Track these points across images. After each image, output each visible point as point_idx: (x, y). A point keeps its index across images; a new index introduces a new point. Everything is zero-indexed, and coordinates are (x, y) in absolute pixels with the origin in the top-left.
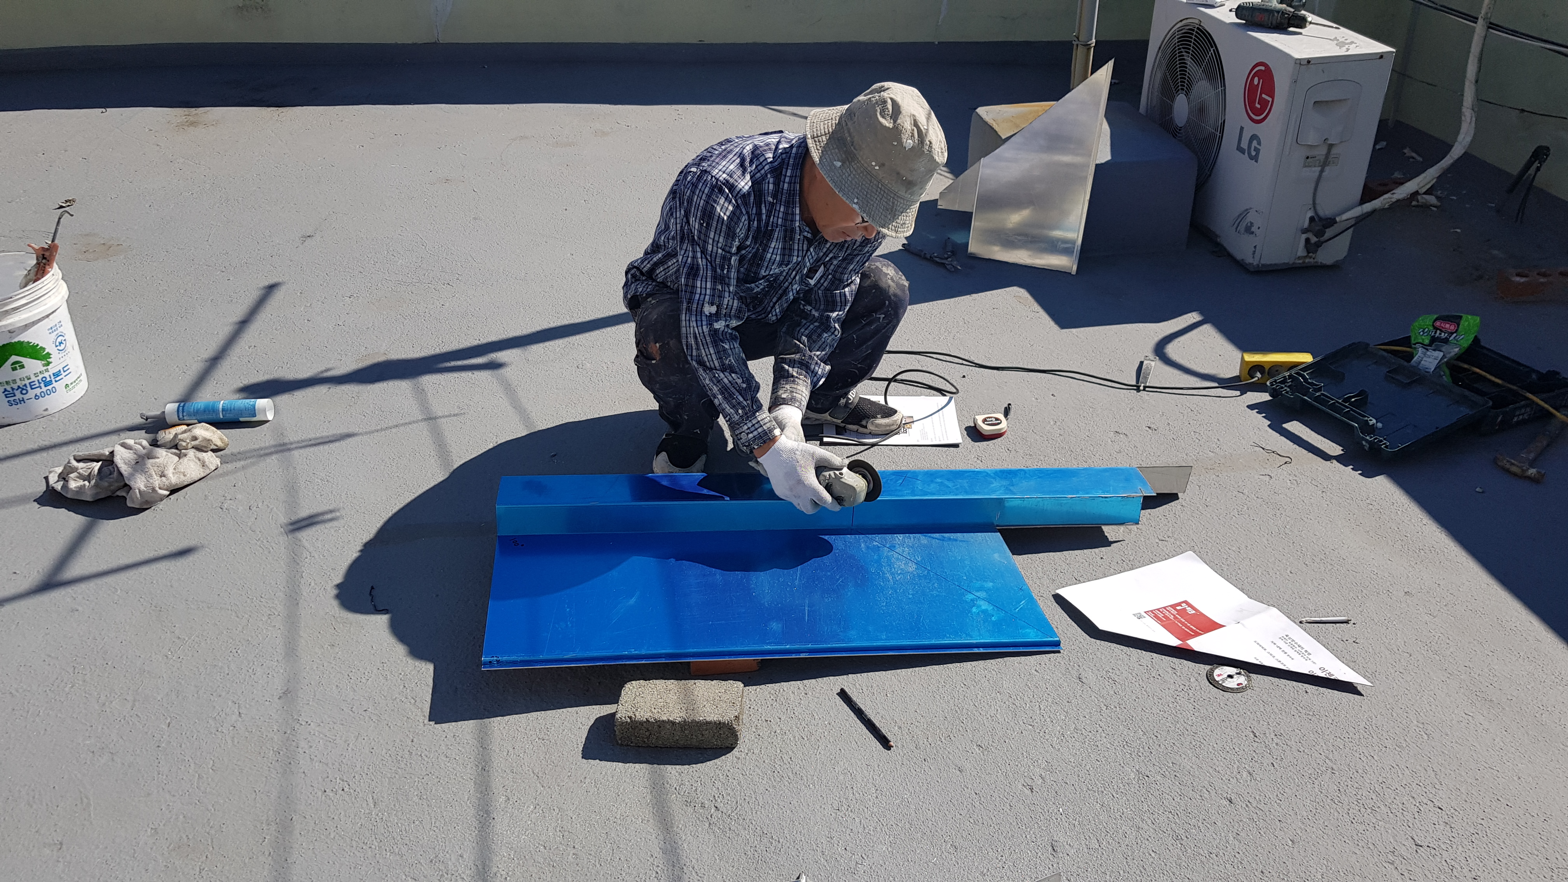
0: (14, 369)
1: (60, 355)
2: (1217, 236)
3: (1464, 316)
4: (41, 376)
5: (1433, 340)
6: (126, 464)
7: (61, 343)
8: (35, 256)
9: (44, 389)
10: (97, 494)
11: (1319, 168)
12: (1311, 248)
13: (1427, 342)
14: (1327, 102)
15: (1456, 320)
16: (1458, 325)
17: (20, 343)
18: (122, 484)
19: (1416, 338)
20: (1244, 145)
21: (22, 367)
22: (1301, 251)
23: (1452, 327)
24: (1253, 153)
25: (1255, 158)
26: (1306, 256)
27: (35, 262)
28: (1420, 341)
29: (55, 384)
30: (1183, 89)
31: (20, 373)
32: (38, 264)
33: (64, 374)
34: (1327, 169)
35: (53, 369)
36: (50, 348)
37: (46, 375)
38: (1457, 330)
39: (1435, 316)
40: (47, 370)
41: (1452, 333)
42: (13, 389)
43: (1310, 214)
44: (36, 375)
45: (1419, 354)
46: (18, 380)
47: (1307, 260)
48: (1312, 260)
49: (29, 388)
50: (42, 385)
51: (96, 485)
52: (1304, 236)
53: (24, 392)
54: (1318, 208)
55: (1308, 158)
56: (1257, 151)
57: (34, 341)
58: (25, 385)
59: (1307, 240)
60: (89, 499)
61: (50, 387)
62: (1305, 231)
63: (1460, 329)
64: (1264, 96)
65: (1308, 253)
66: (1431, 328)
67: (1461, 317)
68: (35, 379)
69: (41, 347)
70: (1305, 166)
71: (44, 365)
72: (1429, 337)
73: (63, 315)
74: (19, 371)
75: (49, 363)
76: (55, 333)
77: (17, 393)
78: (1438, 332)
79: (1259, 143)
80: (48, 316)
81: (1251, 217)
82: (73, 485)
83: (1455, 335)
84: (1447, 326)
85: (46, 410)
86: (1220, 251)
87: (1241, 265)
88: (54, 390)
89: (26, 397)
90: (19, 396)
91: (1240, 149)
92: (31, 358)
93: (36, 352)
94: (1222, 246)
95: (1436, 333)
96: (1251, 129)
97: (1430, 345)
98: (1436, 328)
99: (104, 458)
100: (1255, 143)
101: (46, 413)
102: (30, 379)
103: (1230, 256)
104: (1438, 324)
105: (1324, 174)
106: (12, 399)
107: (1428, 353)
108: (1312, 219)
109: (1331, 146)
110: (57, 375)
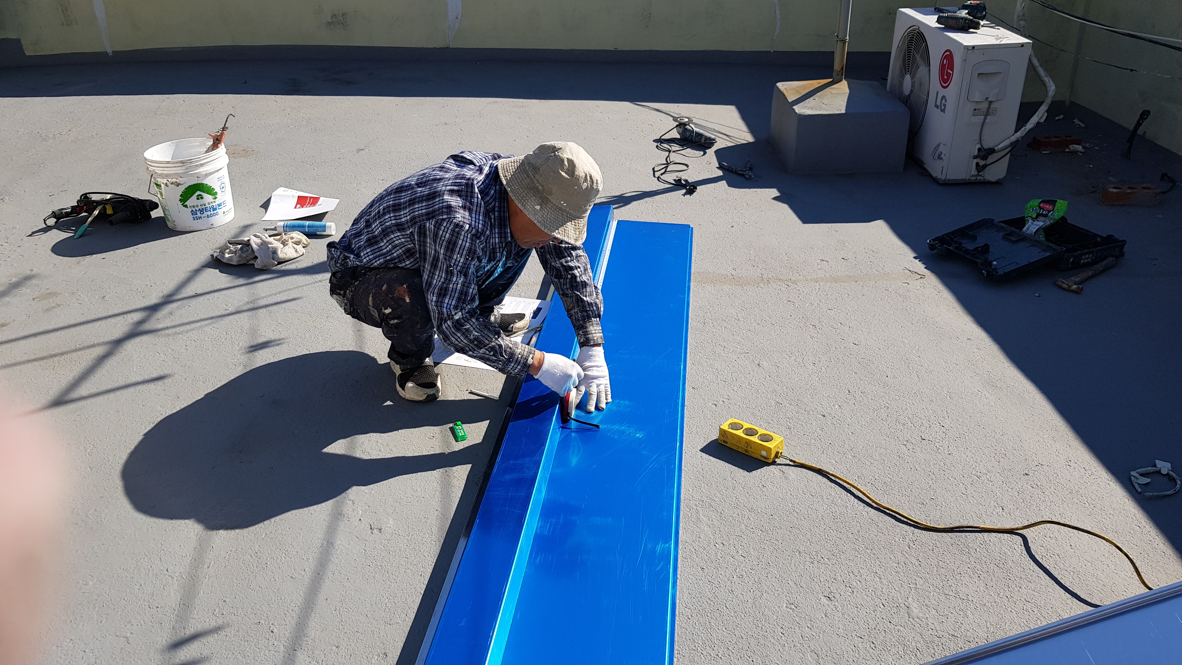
0: (198, 199)
1: (222, 195)
2: (923, 163)
3: (1059, 201)
4: (211, 205)
5: (1038, 215)
6: (256, 244)
7: (223, 188)
8: (212, 140)
9: (212, 212)
10: (240, 261)
11: (983, 117)
12: (980, 168)
13: (1034, 216)
14: (987, 74)
15: (1053, 203)
16: (1054, 206)
17: (202, 184)
18: (253, 257)
19: (1028, 213)
20: (938, 103)
21: (202, 198)
22: (974, 172)
23: (1051, 207)
24: (943, 108)
25: (943, 111)
26: (978, 174)
27: (212, 143)
28: (1030, 215)
29: (218, 210)
30: (908, 71)
31: (201, 201)
32: (214, 143)
33: (223, 205)
34: (988, 117)
35: (218, 202)
36: (217, 189)
37: (214, 204)
38: (1053, 209)
39: (1040, 200)
40: (215, 202)
41: (1050, 211)
42: (196, 210)
43: (978, 146)
44: (209, 204)
45: (1029, 223)
46: (199, 206)
47: (979, 178)
48: (981, 178)
49: (204, 211)
50: (212, 210)
51: (240, 256)
52: (975, 161)
53: (202, 213)
54: (983, 142)
55: (975, 110)
56: (945, 105)
57: (209, 184)
58: (203, 209)
59: (977, 164)
60: (235, 264)
61: (215, 212)
62: (975, 157)
63: (1055, 209)
64: (949, 71)
65: (979, 172)
66: (1038, 208)
67: (1056, 201)
68: (208, 206)
69: (213, 188)
70: (973, 115)
71: (213, 199)
72: (1036, 214)
73: (225, 172)
74: (200, 200)
75: (216, 198)
76: (221, 181)
77: (198, 213)
78: (1042, 210)
79: (946, 101)
80: (218, 171)
81: (941, 149)
82: (227, 256)
83: (1052, 212)
84: (1048, 207)
85: (212, 225)
86: (925, 173)
87: (935, 180)
88: (217, 214)
89: (202, 216)
90: (199, 215)
91: (937, 106)
92: (207, 193)
93: (210, 191)
94: (927, 170)
95: (1040, 211)
96: (942, 92)
97: (1036, 218)
98: (1040, 208)
99: (244, 243)
100: (943, 101)
101: (212, 226)
102: (205, 205)
103: (930, 175)
104: (1042, 205)
105: (986, 120)
106: (195, 216)
107: (1035, 223)
108: (979, 150)
109: (991, 102)
110: (219, 205)
